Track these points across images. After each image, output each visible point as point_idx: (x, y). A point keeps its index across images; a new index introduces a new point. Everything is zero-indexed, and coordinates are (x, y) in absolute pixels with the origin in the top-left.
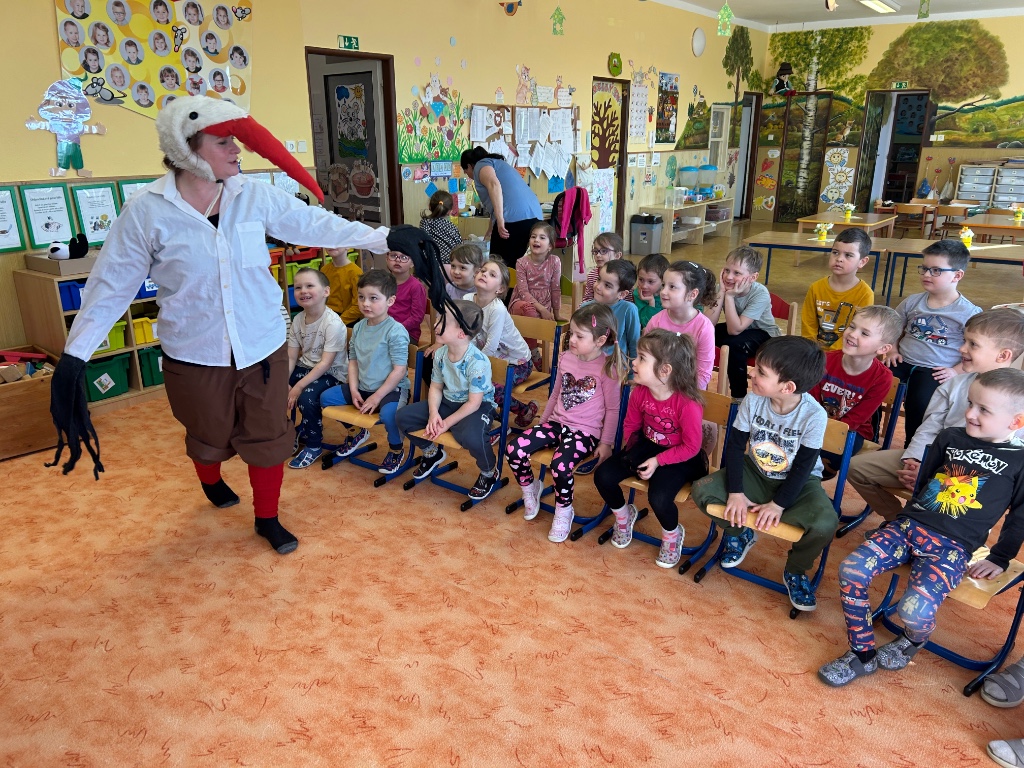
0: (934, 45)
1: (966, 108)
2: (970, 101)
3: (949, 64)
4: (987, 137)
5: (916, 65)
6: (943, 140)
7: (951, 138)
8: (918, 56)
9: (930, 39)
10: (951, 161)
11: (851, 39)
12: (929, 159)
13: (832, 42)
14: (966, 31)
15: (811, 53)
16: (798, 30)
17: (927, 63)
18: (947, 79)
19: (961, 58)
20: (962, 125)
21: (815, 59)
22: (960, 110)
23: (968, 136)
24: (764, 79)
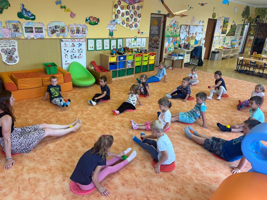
15: (266, 13)
16: (263, 7)
21: (266, 15)
24: (252, 19)
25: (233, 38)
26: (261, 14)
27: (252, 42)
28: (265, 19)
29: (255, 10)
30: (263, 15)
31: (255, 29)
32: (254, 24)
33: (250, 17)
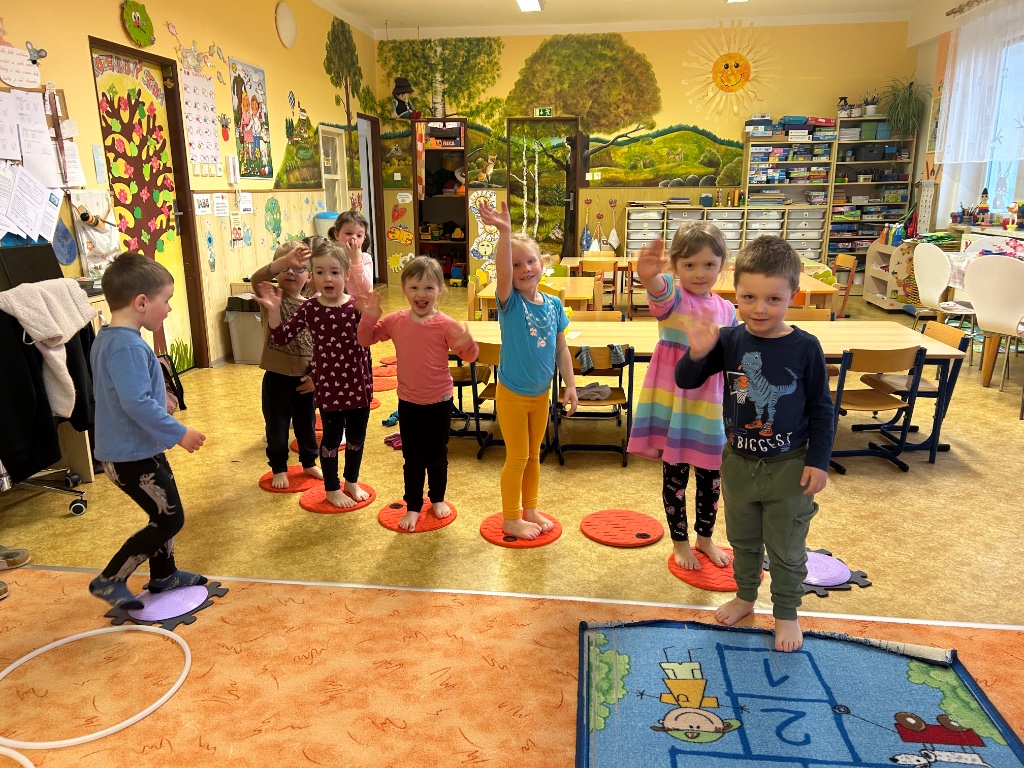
0: (576, 63)
1: (620, 140)
2: (623, 131)
3: (595, 86)
4: (647, 174)
5: (559, 88)
6: (600, 178)
7: (609, 175)
8: (560, 75)
9: (570, 55)
10: (613, 204)
11: (479, 52)
12: (588, 202)
13: (456, 55)
14: (608, 47)
15: (433, 68)
16: (411, 38)
17: (571, 85)
18: (596, 105)
19: (607, 80)
20: (618, 160)
21: (438, 76)
22: (612, 144)
23: (626, 173)
24: (377, 100)
25: (319, 197)
26: (411, 75)
27: (409, 219)
28: (439, 99)
29: (377, 51)
30: (424, 76)
31: (403, 150)
32: (394, 128)
33: (368, 88)
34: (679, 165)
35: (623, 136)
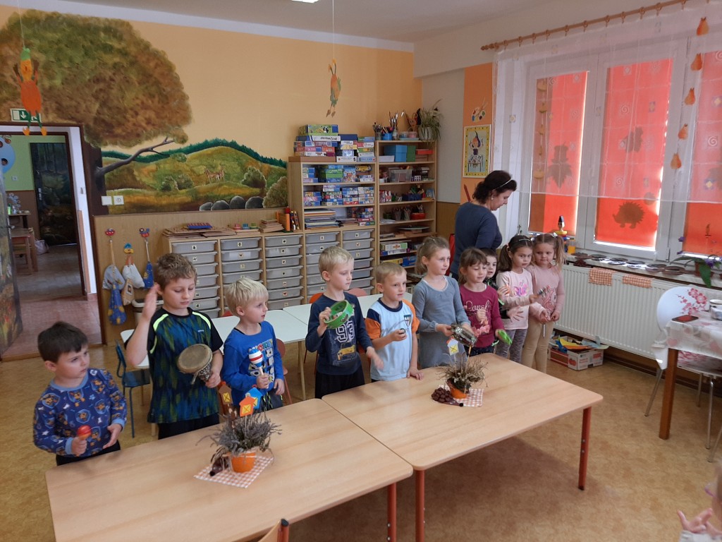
0: (69, 52)
1: (144, 155)
2: (146, 144)
3: (102, 85)
4: (183, 196)
5: (47, 83)
6: (122, 203)
7: (134, 199)
8: (47, 67)
9: (59, 41)
10: (144, 233)
12: (110, 233)
14: (115, 36)
17: (66, 81)
18: (105, 110)
19: (117, 78)
20: (144, 180)
22: (136, 158)
23: (157, 195)
34: (220, 185)
35: (147, 150)
